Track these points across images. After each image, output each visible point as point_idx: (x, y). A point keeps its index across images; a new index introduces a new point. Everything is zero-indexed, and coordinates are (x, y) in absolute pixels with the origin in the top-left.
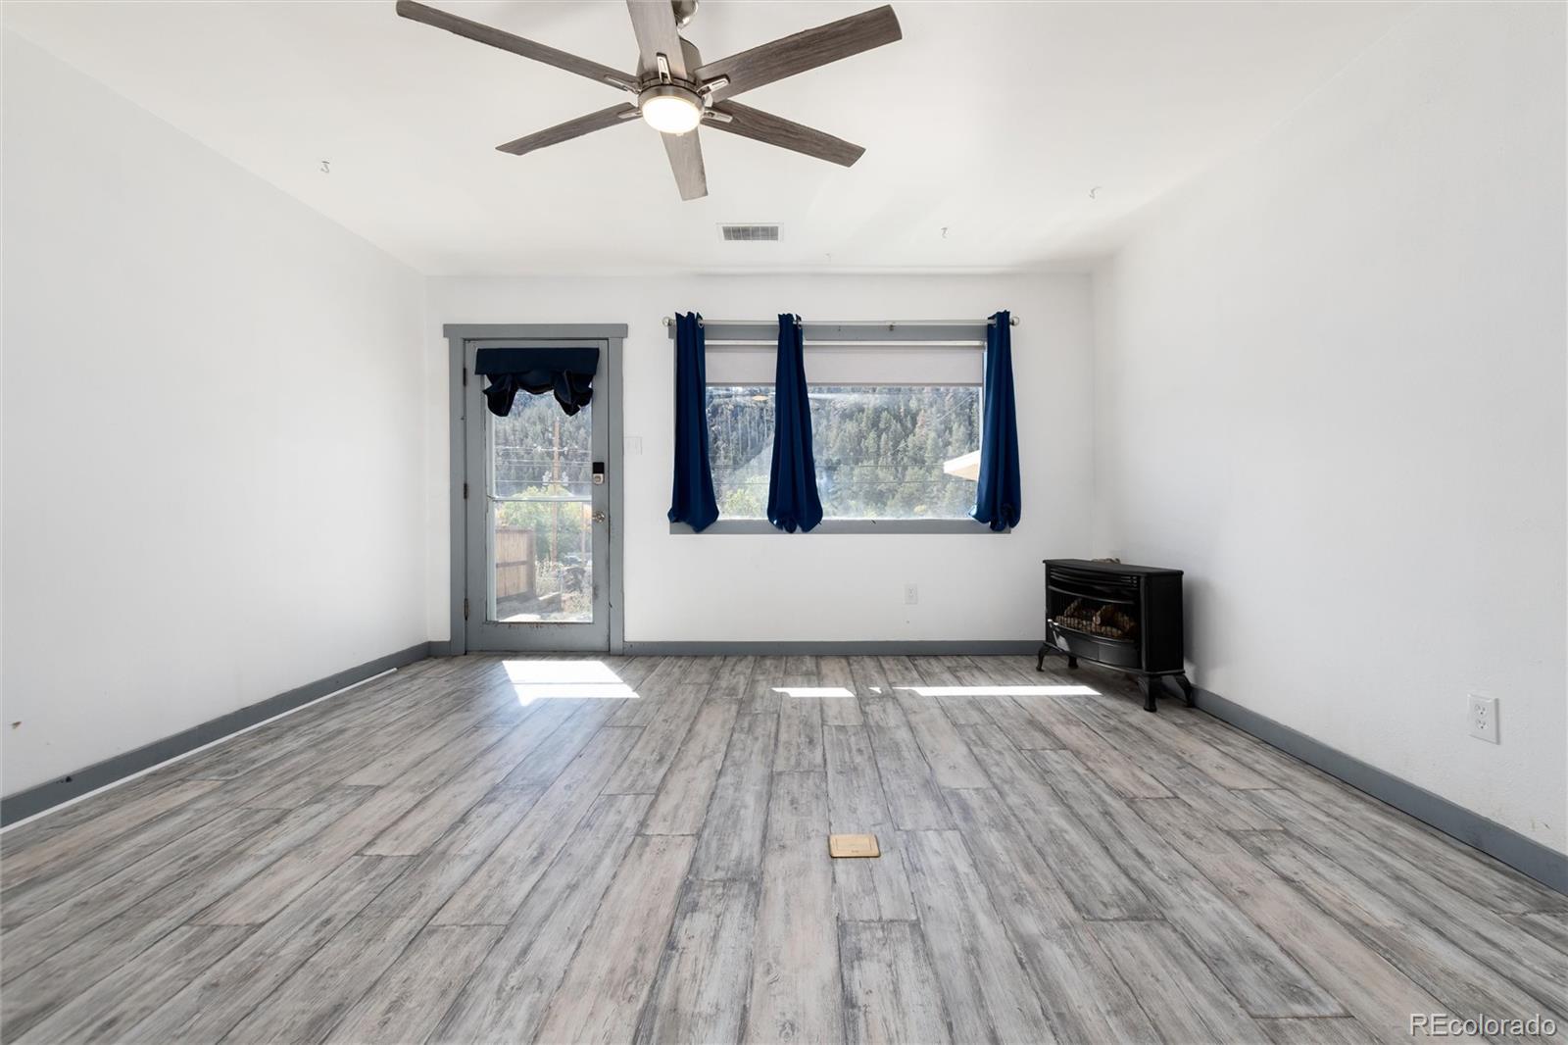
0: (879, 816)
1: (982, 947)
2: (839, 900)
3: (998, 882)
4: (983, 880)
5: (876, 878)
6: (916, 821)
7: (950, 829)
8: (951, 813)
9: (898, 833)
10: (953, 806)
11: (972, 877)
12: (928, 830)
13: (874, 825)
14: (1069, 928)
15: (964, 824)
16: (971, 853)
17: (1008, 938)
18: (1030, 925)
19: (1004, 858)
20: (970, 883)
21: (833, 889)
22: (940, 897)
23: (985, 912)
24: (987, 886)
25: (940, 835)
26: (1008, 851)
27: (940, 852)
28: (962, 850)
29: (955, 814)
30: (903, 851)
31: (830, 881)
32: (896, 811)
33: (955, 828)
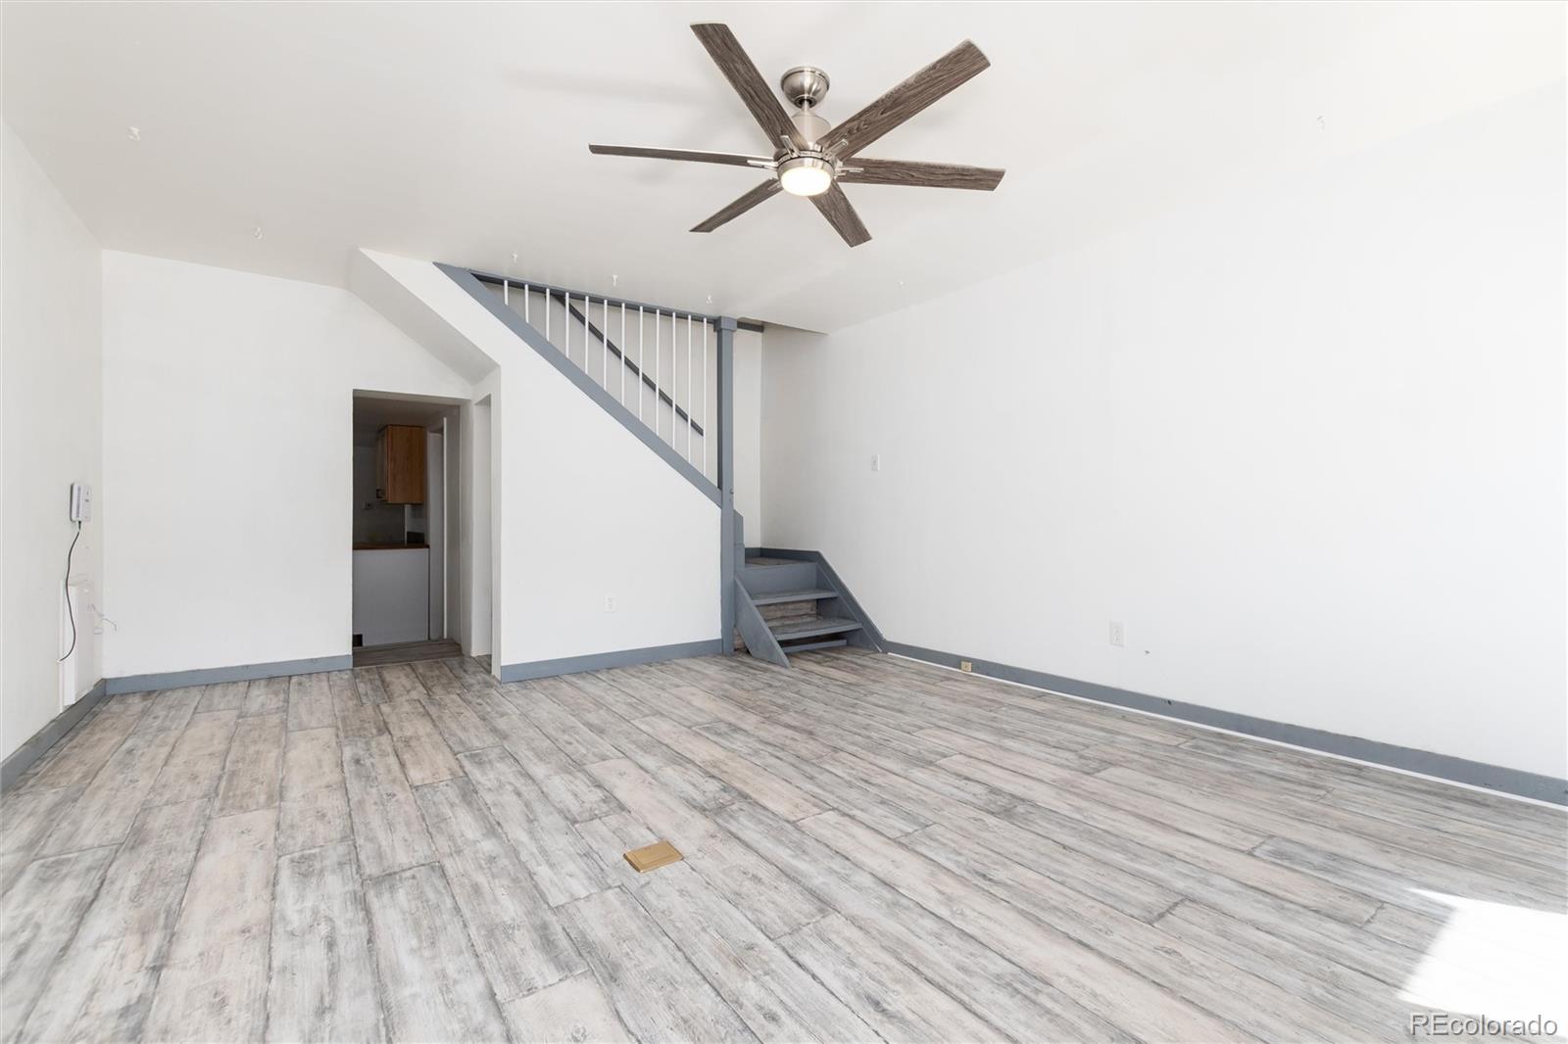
0: (650, 897)
1: (526, 825)
2: (636, 820)
3: (510, 867)
4: (523, 865)
5: (618, 840)
6: (603, 903)
7: (562, 906)
8: (564, 929)
9: (619, 884)
10: (563, 942)
11: (534, 864)
12: (587, 897)
13: (648, 883)
14: (456, 852)
15: (547, 918)
16: (536, 886)
17: (506, 833)
18: (488, 846)
19: (500, 892)
20: (535, 858)
21: (646, 824)
22: (560, 843)
23: (522, 843)
24: (520, 861)
25: (572, 895)
26: (496, 901)
27: (568, 877)
28: (544, 885)
29: (559, 929)
30: (604, 867)
31: (651, 827)
32: (635, 909)
33: (556, 910)
